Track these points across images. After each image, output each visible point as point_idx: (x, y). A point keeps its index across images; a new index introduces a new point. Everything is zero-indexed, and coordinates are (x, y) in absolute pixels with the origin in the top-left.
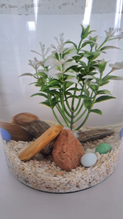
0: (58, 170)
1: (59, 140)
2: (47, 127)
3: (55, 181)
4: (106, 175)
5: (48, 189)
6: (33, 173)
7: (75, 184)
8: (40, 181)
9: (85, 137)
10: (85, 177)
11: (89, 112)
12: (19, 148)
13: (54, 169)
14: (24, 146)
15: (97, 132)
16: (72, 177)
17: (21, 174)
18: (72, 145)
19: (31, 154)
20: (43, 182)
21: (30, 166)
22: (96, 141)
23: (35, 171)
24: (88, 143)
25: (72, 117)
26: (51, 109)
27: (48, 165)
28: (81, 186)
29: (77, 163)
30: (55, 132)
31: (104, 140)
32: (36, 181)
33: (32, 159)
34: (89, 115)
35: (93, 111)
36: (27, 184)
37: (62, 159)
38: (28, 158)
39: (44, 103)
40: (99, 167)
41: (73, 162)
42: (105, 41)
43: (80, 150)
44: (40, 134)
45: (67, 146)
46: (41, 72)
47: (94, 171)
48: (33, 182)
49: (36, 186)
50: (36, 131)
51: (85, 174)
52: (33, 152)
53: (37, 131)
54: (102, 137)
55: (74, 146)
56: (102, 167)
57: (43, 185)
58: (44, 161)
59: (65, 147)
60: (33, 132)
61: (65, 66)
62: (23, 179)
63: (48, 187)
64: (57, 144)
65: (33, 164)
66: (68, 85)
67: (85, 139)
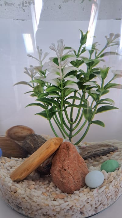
0: (57, 192)
1: (59, 155)
2: (44, 141)
3: (55, 207)
4: (114, 198)
5: (46, 217)
6: (27, 196)
7: (79, 209)
8: (36, 207)
9: (86, 153)
10: (91, 201)
11: (90, 124)
12: (12, 165)
13: (53, 191)
14: (17, 163)
15: (99, 147)
16: (75, 201)
17: (13, 198)
18: (75, 161)
19: (25, 173)
20: (39, 208)
21: (24, 188)
22: (99, 157)
23: (30, 194)
24: (90, 159)
25: (71, 130)
26: (48, 121)
27: (46, 186)
28: (86, 212)
29: (81, 183)
30: (54, 145)
31: (108, 157)
32: (31, 206)
33: (26, 179)
34: (90, 127)
35: (94, 122)
36: (20, 211)
37: (63, 178)
38: (22, 178)
39: (40, 114)
40: (107, 188)
41: (76, 182)
42: (106, 47)
43: (84, 168)
44: (36, 149)
45: (69, 162)
46: (38, 79)
47: (101, 192)
48: (27, 208)
49: (31, 213)
50: (31, 146)
51: (90, 197)
52: (28, 170)
53: (33, 146)
54: (105, 153)
55: (76, 162)
56: (111, 187)
57: (40, 212)
58: (40, 182)
59: (67, 164)
60: (28, 148)
61: (65, 71)
62: (15, 204)
63: (45, 214)
64: (57, 159)
65: (28, 186)
66: (67, 92)
67: (87, 156)
